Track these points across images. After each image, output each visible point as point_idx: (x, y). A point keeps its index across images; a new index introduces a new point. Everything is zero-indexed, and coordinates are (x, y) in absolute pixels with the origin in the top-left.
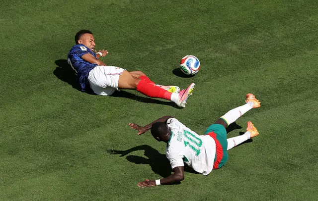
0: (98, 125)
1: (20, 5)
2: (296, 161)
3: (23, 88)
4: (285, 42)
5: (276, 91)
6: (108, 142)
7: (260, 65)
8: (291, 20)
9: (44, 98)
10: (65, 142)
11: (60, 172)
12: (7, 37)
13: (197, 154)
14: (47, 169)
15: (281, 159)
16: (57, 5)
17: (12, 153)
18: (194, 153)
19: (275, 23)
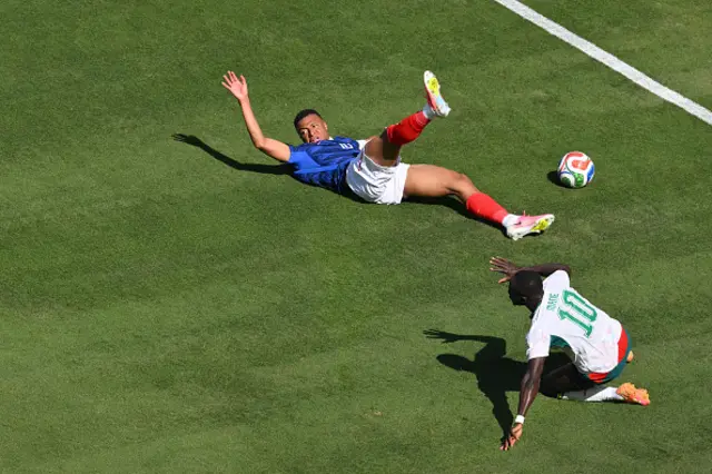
0: (321, 347)
1: (211, 117)
2: (671, 444)
3: (197, 267)
4: (680, 227)
5: (653, 314)
6: (337, 381)
7: (630, 264)
8: (698, 186)
9: (232, 289)
10: (259, 373)
11: (243, 428)
12: (179, 174)
13: (588, 334)
14: (219, 419)
15: (645, 440)
16: (279, 122)
17: (162, 383)
18: (581, 332)
19: (668, 191)
